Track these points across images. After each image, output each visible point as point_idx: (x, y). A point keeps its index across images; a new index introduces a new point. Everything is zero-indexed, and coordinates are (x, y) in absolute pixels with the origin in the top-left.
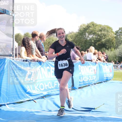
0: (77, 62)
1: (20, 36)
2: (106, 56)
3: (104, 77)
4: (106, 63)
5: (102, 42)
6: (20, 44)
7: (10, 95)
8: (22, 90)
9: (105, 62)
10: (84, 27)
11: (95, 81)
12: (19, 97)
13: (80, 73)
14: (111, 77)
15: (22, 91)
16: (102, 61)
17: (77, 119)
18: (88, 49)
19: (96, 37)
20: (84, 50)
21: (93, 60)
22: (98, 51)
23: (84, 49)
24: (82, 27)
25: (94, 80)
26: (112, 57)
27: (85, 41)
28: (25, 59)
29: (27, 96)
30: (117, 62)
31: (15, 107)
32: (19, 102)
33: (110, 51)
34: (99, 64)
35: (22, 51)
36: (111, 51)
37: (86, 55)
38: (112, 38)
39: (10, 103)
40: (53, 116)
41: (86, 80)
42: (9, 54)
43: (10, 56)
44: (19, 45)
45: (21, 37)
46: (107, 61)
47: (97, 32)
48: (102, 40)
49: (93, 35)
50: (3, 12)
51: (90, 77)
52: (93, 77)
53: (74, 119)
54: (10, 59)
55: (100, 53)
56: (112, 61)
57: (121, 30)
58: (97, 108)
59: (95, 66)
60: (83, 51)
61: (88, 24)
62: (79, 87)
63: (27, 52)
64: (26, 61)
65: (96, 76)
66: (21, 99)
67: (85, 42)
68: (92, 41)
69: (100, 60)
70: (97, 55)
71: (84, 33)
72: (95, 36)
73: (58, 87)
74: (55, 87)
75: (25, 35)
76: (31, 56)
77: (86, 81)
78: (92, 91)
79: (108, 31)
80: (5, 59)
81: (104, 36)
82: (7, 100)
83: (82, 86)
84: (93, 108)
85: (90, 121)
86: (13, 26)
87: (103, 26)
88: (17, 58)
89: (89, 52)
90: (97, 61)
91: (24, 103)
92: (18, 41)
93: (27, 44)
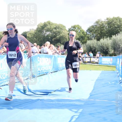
5: (57, 38)
19: (52, 34)
27: (43, 37)
38: (65, 35)
49: (50, 32)
57: (73, 28)
68: (49, 37)
77: (44, 70)
79: (61, 28)
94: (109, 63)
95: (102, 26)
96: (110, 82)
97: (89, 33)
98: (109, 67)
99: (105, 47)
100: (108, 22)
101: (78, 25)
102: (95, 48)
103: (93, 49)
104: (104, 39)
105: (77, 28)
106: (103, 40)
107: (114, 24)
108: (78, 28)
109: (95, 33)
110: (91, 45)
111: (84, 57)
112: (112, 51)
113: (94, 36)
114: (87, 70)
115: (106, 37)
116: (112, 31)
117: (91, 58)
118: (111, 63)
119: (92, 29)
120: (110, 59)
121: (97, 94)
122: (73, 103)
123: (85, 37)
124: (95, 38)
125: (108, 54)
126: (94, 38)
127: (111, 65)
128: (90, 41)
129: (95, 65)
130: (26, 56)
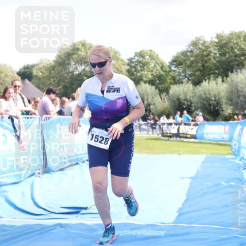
0: (53, 118)
17: (51, 230)
18: (74, 94)
40: (4, 225)
41: (72, 153)
49: (85, 65)
51: (79, 146)
53: (46, 230)
57: (138, 57)
58: (92, 206)
68: (83, 77)
72: (89, 69)
73: (13, 168)
74: (8, 169)
77: (72, 155)
78: (82, 174)
84: (84, 206)
85: (77, 232)
94: (223, 138)
95: (205, 53)
96: (226, 183)
97: (175, 69)
98: (223, 147)
99: (212, 100)
100: (220, 44)
101: (151, 51)
102: (189, 103)
103: (184, 104)
104: (209, 81)
105: (147, 57)
106: (209, 83)
107: (234, 47)
108: (150, 56)
109: (188, 67)
110: (180, 95)
111: (163, 124)
112: (228, 110)
113: (187, 76)
114: (172, 152)
115: (214, 77)
116: (229, 63)
117: (181, 126)
118: (226, 137)
119: (181, 58)
120: (223, 127)
121: (195, 211)
122: (139, 233)
123: (167, 76)
124: (189, 80)
125: (220, 117)
126: (186, 79)
127: (227, 141)
128: (179, 87)
129: (190, 142)
130: (30, 121)
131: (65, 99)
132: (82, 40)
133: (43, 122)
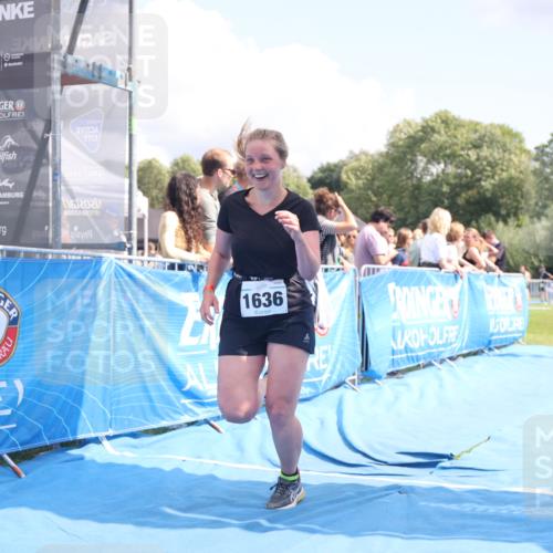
0: (382, 271)
1: (155, 171)
2: (497, 246)
3: (491, 330)
4: (496, 274)
5: (482, 191)
6: (156, 202)
7: (118, 402)
8: (165, 384)
9: (494, 271)
10: (412, 132)
11: (454, 346)
12: (153, 409)
13: (394, 316)
14: (518, 332)
15: (166, 388)
16: (480, 268)
17: (381, 497)
19: (459, 171)
20: (411, 224)
21: (444, 263)
22: (467, 225)
23: (410, 221)
24: (401, 131)
25: (451, 344)
26: (520, 250)
27: (413, 185)
28: (177, 261)
29: (184, 405)
30: (543, 271)
31: (135, 447)
32: (154, 430)
33: (512, 229)
34: (469, 279)
35: (164, 226)
36: (519, 226)
37: (419, 242)
38: (522, 176)
39: (117, 433)
41: (416, 341)
42: (117, 241)
43: (119, 247)
44: (151, 205)
45: (160, 173)
46: (501, 269)
47: (462, 153)
48: (483, 183)
49: (445, 162)
50: (90, 77)
51: (433, 329)
52: (447, 332)
53: (370, 496)
54: (118, 262)
55: (474, 237)
56: (523, 269)
58: (462, 453)
59: (453, 285)
60: (406, 226)
61: (426, 121)
62: (390, 371)
63: (186, 232)
64: (182, 267)
65: (457, 327)
66: (163, 419)
67: (413, 192)
68: (441, 186)
69: (472, 262)
70: (461, 244)
71: (409, 157)
72: (454, 169)
75: (176, 164)
76: (201, 247)
77: (417, 346)
78: (441, 386)
79: (505, 145)
80: (99, 261)
81: (489, 168)
82: (105, 421)
83: (403, 367)
84: (447, 452)
85: (433, 505)
86: (130, 130)
87: (486, 128)
88: (146, 257)
89: (429, 231)
90: (462, 266)
91: (174, 432)
92: (148, 188)
93: (185, 198)
130: (335, 276)
131: (405, 232)
132: (441, 112)
133: (362, 279)
